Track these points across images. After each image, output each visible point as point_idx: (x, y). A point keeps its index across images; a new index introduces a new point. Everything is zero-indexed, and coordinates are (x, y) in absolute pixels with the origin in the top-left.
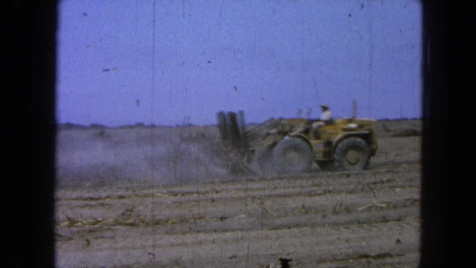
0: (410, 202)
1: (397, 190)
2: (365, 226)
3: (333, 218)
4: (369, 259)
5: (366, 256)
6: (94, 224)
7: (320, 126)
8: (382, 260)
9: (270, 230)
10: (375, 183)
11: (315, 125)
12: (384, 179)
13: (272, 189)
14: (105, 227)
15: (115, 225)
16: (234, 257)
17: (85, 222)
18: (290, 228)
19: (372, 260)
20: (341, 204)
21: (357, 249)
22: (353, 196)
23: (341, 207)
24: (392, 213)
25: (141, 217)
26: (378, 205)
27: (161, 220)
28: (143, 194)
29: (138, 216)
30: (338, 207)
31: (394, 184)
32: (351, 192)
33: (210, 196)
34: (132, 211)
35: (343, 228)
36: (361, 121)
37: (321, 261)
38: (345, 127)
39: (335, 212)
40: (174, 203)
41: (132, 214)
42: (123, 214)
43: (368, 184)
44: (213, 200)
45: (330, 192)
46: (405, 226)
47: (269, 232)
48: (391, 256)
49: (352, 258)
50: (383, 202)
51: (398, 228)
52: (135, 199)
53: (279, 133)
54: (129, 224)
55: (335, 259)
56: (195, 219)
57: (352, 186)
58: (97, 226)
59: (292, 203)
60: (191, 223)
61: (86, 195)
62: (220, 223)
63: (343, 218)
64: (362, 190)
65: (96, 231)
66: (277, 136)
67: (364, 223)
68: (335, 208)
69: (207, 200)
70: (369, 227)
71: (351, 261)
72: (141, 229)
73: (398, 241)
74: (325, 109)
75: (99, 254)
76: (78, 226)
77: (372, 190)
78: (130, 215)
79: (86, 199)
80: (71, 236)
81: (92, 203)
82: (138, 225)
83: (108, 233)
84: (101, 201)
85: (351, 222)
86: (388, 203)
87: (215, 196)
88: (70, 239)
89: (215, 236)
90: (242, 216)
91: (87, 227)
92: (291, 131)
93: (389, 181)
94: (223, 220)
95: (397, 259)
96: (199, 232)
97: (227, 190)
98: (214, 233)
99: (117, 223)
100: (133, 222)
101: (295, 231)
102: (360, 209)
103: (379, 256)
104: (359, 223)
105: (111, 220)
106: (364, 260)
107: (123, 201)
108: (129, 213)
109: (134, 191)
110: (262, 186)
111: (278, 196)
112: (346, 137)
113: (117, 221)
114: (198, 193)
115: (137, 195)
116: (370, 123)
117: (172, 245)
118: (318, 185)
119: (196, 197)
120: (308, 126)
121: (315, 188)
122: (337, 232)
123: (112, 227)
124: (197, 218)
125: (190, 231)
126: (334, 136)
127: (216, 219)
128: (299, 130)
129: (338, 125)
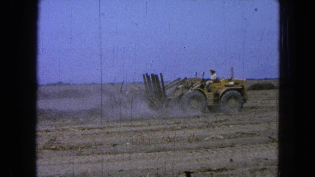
0: (240, 134)
1: (231, 126)
2: (209, 150)
3: (188, 145)
4: (212, 172)
5: (210, 170)
7: (210, 84)
8: (220, 173)
9: (147, 153)
10: (216, 122)
11: (207, 83)
12: (222, 119)
13: (148, 126)
15: (43, 150)
16: (122, 170)
18: (159, 151)
19: (214, 173)
20: (194, 135)
21: (204, 166)
22: (201, 131)
23: (193, 137)
24: (227, 142)
25: (60, 144)
26: (218, 136)
27: (73, 146)
28: (62, 129)
29: (58, 143)
30: (191, 138)
31: (229, 122)
32: (200, 128)
33: (106, 130)
34: (54, 140)
35: (195, 151)
36: (237, 80)
38: (227, 84)
39: (190, 141)
40: (82, 135)
41: (54, 142)
42: (49, 142)
43: (211, 123)
44: (108, 133)
45: (186, 128)
46: (236, 150)
47: (145, 154)
48: (227, 170)
49: (200, 171)
50: (221, 135)
51: (231, 151)
52: (57, 132)
54: (54, 149)
56: (96, 145)
57: (201, 124)
59: (160, 135)
60: (94, 148)
62: (112, 148)
63: (195, 145)
64: (207, 127)
66: (184, 89)
67: (208, 148)
68: (189, 138)
69: (105, 133)
70: (212, 151)
71: (200, 173)
72: (60, 152)
73: (231, 160)
74: (213, 72)
78: (53, 143)
85: (199, 148)
86: (224, 135)
87: (110, 130)
89: (109, 157)
90: (128, 144)
92: (192, 86)
93: (225, 120)
94: (115, 146)
95: (230, 172)
96: (99, 154)
97: (118, 127)
98: (109, 155)
99: (44, 148)
100: (55, 148)
101: (163, 153)
102: (206, 139)
103: (218, 170)
104: (205, 148)
105: (41, 146)
106: (208, 173)
107: (49, 133)
108: (52, 141)
109: (55, 127)
110: (141, 124)
111: (151, 130)
112: (228, 90)
114: (99, 128)
115: (57, 129)
116: (242, 82)
117: (81, 163)
118: (178, 123)
119: (97, 131)
120: (203, 83)
121: (176, 125)
122: (191, 154)
123: (41, 151)
124: (98, 145)
125: (93, 154)
126: (220, 90)
127: (110, 146)
128: (198, 86)
129: (222, 83)
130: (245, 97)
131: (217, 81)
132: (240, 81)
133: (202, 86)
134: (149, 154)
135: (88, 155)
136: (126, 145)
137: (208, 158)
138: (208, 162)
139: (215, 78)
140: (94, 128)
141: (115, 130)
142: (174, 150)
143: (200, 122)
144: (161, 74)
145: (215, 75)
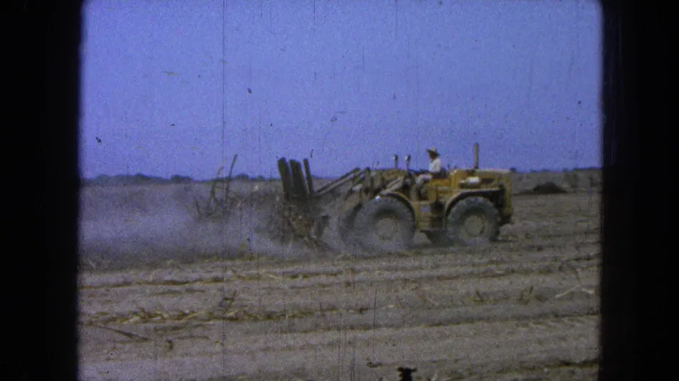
2: (566, 320)
3: (521, 310)
4: (571, 368)
5: (567, 364)
6: (179, 318)
7: (426, 181)
8: (589, 369)
9: (431, 326)
10: (578, 259)
11: (419, 179)
12: (592, 254)
13: (432, 268)
14: (195, 323)
15: (209, 320)
16: (380, 364)
17: (166, 316)
18: (458, 323)
19: (578, 370)
20: (531, 289)
21: (554, 354)
22: (548, 279)
23: (530, 293)
25: (246, 309)
26: (584, 290)
28: (249, 275)
29: (241, 307)
30: (526, 294)
32: (544, 272)
33: (343, 278)
34: (232, 300)
35: (533, 322)
36: (486, 173)
37: (503, 370)
38: (463, 182)
39: (522, 300)
40: (292, 288)
41: (233, 304)
42: (221, 305)
43: (568, 261)
44: (348, 284)
45: (513, 271)
47: (428, 329)
49: (548, 366)
50: (590, 287)
52: (237, 282)
53: (366, 191)
54: (231, 319)
55: (523, 367)
56: (322, 310)
57: (546, 264)
58: (183, 321)
59: (462, 288)
60: (318, 317)
61: (168, 278)
62: (357, 316)
63: (535, 308)
64: (560, 269)
65: (181, 328)
66: (364, 195)
67: (564, 316)
68: (522, 295)
69: (339, 284)
70: (570, 323)
71: (546, 370)
72: (247, 326)
74: (434, 155)
75: (187, 360)
76: (156, 322)
77: (574, 269)
78: (230, 306)
79: (167, 283)
80: (146, 336)
81: (177, 288)
82: (243, 319)
83: (198, 331)
84: (187, 286)
85: (543, 316)
87: (352, 278)
88: (145, 339)
89: (350, 335)
90: (391, 306)
91: (169, 323)
92: (384, 187)
94: (363, 312)
96: (329, 329)
97: (368, 270)
98: (350, 331)
99: (211, 316)
100: (234, 317)
101: (464, 327)
102: (558, 296)
103: (585, 364)
104: (557, 316)
105: (203, 313)
106: (565, 369)
107: (220, 285)
108: (228, 302)
109: (234, 272)
110: (418, 264)
111: (440, 278)
112: (464, 196)
113: (211, 313)
114: (327, 274)
115: (239, 277)
116: (500, 176)
117: (289, 348)
118: (497, 263)
119: (323, 279)
120: (408, 181)
121: (493, 267)
122: (524, 329)
123: (204, 323)
124: (325, 310)
125: (316, 327)
126: (446, 196)
127: (353, 311)
128: (396, 186)
129: (453, 179)
130: (506, 211)
131: (441, 175)
132: (495, 174)
133: (405, 188)
134: (436, 329)
135: (305, 332)
136: (388, 309)
137: (563, 339)
138: (564, 344)
139: (438, 169)
140: (317, 274)
141: (362, 276)
142: (488, 319)
143: (544, 259)
144: (306, 162)
145: (437, 161)
